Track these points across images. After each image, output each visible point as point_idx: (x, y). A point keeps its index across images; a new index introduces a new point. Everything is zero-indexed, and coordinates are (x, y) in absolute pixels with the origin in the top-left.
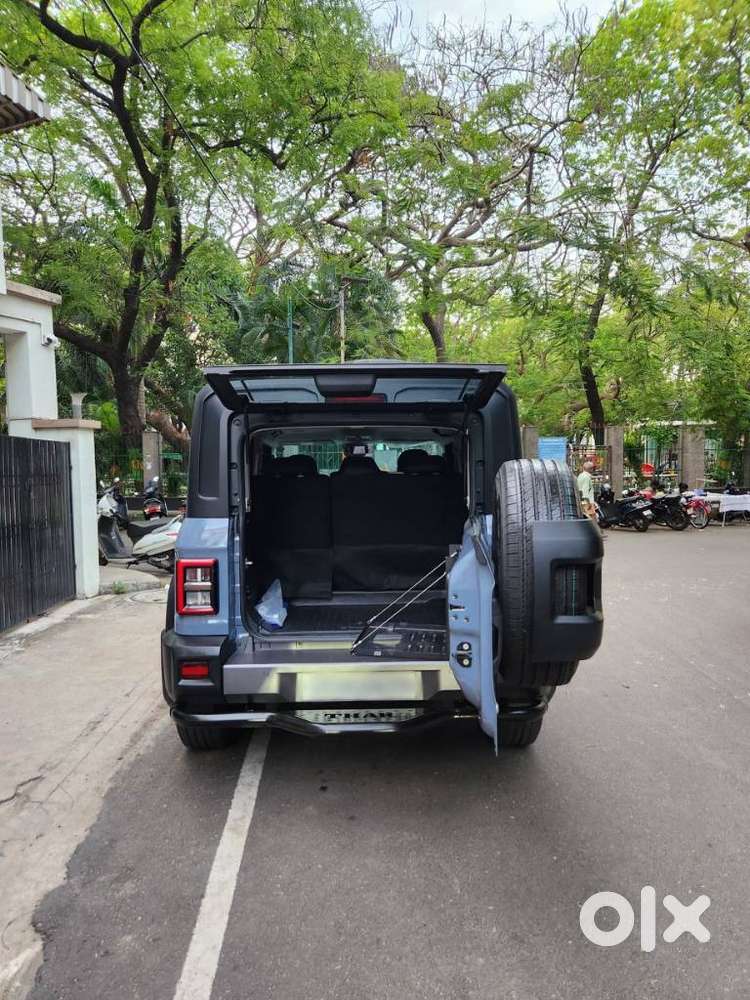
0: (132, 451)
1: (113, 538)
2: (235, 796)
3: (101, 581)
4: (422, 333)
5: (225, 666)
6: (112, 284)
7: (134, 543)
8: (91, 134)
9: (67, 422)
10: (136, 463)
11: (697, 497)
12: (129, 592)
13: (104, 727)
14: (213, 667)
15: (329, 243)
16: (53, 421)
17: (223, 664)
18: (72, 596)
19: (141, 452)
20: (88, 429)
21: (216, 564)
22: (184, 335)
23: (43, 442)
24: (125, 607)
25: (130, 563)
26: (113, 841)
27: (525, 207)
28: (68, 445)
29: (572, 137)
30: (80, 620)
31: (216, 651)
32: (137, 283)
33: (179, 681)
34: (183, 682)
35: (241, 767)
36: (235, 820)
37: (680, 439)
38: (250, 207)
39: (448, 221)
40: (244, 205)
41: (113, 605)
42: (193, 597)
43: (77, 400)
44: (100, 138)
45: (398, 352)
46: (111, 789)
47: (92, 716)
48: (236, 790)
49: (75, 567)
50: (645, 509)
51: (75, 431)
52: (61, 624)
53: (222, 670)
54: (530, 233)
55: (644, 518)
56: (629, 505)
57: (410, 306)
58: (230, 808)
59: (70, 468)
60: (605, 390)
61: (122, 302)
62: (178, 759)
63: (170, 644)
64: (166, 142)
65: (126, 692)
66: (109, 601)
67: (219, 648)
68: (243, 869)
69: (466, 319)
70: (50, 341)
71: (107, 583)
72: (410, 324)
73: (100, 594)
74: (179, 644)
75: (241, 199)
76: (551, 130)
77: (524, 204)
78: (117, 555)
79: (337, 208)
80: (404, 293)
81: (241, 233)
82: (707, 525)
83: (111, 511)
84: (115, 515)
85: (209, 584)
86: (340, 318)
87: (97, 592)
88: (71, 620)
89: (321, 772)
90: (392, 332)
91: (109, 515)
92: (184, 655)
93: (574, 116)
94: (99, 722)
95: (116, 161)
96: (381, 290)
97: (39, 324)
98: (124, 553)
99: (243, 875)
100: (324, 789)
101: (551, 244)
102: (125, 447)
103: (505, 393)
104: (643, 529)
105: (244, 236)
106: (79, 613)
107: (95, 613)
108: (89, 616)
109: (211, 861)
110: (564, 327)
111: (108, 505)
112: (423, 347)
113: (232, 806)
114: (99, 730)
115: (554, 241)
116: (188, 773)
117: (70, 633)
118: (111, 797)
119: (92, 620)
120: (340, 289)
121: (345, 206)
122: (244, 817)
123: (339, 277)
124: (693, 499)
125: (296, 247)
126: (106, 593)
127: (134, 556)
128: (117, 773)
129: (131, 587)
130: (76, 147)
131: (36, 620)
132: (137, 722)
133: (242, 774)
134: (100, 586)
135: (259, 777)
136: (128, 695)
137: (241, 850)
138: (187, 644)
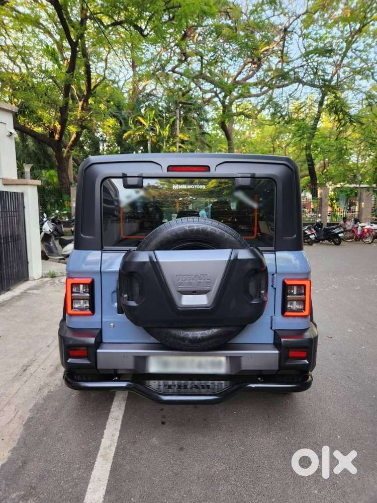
0: (65, 197)
1: (52, 245)
2: (107, 427)
3: (43, 271)
4: (220, 135)
5: (98, 351)
6: (52, 103)
7: (63, 248)
8: (45, 23)
9: (22, 181)
10: (67, 203)
11: (368, 227)
12: (58, 276)
13: (32, 369)
14: (91, 351)
15: (171, 84)
16: (14, 180)
17: (97, 349)
18: (26, 279)
19: (70, 197)
20: (34, 185)
21: (93, 283)
22: (94, 134)
23: (7, 192)
24: (54, 286)
25: (61, 259)
26: (25, 463)
27: (280, 64)
28: (22, 194)
29: (307, 24)
30: (29, 293)
31: (92, 340)
32: (67, 103)
33: (68, 360)
34: (70, 360)
35: (111, 404)
36: (105, 448)
37: (359, 195)
38: (129, 64)
39: (236, 73)
40: (126, 63)
41: (48, 285)
42: (78, 303)
43: (27, 169)
44: (50, 26)
45: (208, 145)
46: (29, 418)
47: (26, 361)
48: (108, 423)
49: (28, 263)
50: (340, 233)
51: (26, 186)
52: (18, 296)
53: (96, 353)
54: (283, 77)
55: (339, 238)
56: (330, 230)
57: (214, 120)
58: (102, 438)
59: (24, 207)
60: (317, 167)
61: (59, 114)
62: (73, 396)
63: (62, 335)
64: (83, 22)
65: (48, 344)
66: (47, 282)
67: (94, 339)
68: (108, 492)
69: (243, 127)
70: (11, 133)
71: (46, 272)
72: (214, 129)
73: (42, 277)
74: (69, 335)
75: (124, 59)
76: (296, 19)
77: (280, 62)
78: (54, 255)
79: (177, 63)
80: (211, 112)
81: (124, 79)
82: (372, 242)
83: (50, 230)
84: (52, 233)
85: (88, 295)
86: (176, 125)
87: (41, 276)
88: (24, 294)
89: (162, 410)
90: (204, 133)
91: (49, 233)
92: (71, 342)
93: (309, 10)
94: (29, 366)
95: (57, 37)
96: (199, 109)
97: (5, 124)
98: (58, 254)
99: (107, 498)
100: (163, 423)
101: (294, 84)
102: (61, 194)
103: (292, 167)
104: (337, 244)
105: (126, 80)
106: (29, 289)
107: (38, 290)
108: (34, 291)
109: (87, 484)
110: (301, 131)
111: (48, 227)
112: (221, 142)
113: (104, 436)
114: (28, 372)
115: (295, 83)
116: (79, 407)
117: (22, 303)
118: (28, 425)
119: (36, 294)
120: (177, 108)
121: (181, 61)
122: (111, 445)
123: (176, 101)
124: (365, 227)
125: (153, 87)
126: (45, 277)
127: (63, 255)
128: (35, 405)
129: (59, 274)
130: (37, 30)
131: (5, 293)
132: (52, 365)
133: (112, 410)
134: (42, 273)
135: (122, 412)
136: (48, 346)
137: (108, 474)
138: (74, 335)
